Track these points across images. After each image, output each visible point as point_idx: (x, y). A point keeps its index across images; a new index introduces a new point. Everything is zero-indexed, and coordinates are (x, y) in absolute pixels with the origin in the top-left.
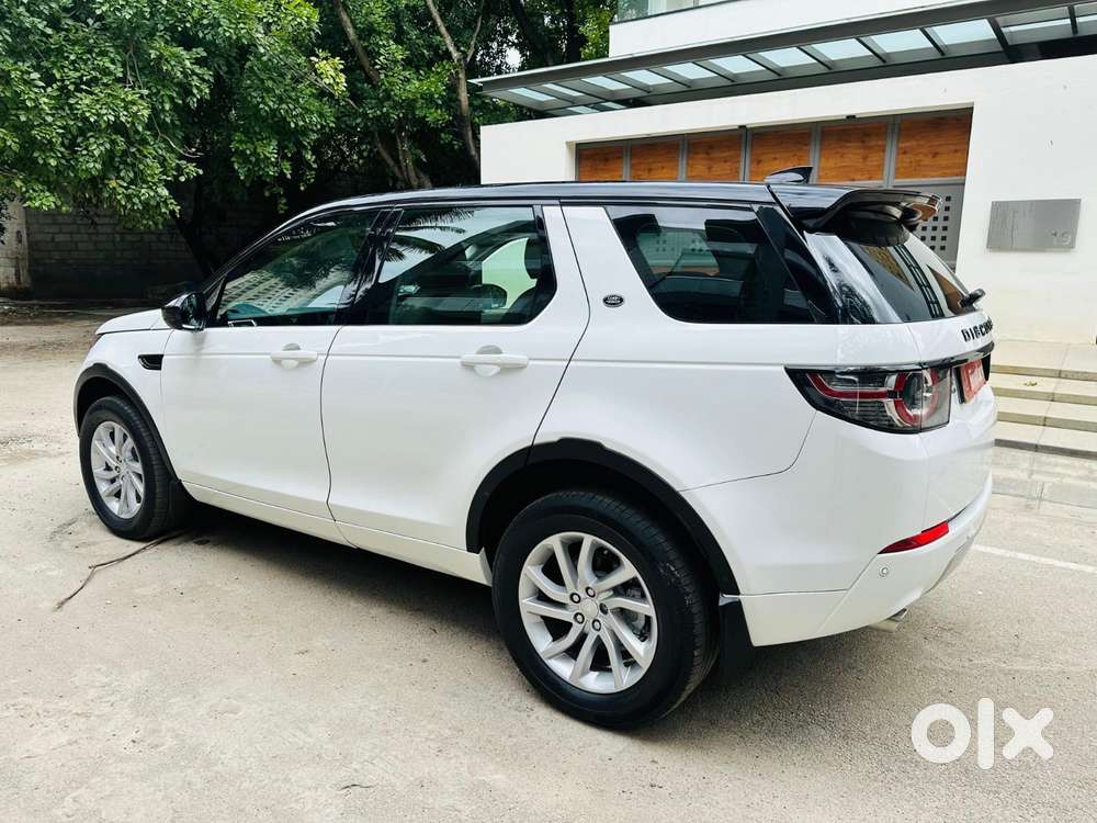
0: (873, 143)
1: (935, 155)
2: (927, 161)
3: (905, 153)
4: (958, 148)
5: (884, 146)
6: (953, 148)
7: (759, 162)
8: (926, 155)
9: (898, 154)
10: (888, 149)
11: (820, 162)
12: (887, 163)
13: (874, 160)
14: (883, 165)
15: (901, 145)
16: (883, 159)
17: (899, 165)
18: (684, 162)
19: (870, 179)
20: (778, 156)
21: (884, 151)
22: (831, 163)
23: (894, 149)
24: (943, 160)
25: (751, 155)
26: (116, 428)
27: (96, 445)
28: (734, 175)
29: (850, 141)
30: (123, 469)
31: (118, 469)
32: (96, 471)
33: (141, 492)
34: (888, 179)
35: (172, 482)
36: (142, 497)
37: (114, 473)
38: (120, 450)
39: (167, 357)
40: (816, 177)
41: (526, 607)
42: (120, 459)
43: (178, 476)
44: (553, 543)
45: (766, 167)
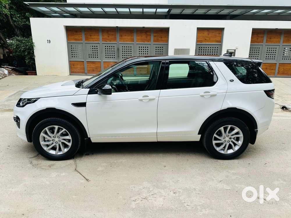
0: (148, 34)
1: (161, 37)
2: (160, 39)
3: (155, 37)
4: (166, 36)
6: (165, 36)
7: (121, 36)
8: (159, 37)
9: (154, 37)
10: (151, 35)
13: (148, 38)
14: (151, 39)
15: (154, 35)
17: (154, 39)
18: (101, 34)
19: (148, 42)
20: (126, 35)
22: (139, 38)
24: (163, 39)
25: (119, 34)
26: (56, 127)
27: (42, 134)
28: (115, 39)
29: (143, 33)
30: (57, 139)
31: (53, 140)
32: (42, 143)
33: (70, 144)
34: (152, 42)
35: (85, 139)
36: (70, 146)
37: (51, 142)
38: (56, 134)
39: (88, 103)
40: (136, 41)
41: (214, 142)
42: (54, 137)
43: (89, 137)
44: (222, 129)
45: (123, 37)
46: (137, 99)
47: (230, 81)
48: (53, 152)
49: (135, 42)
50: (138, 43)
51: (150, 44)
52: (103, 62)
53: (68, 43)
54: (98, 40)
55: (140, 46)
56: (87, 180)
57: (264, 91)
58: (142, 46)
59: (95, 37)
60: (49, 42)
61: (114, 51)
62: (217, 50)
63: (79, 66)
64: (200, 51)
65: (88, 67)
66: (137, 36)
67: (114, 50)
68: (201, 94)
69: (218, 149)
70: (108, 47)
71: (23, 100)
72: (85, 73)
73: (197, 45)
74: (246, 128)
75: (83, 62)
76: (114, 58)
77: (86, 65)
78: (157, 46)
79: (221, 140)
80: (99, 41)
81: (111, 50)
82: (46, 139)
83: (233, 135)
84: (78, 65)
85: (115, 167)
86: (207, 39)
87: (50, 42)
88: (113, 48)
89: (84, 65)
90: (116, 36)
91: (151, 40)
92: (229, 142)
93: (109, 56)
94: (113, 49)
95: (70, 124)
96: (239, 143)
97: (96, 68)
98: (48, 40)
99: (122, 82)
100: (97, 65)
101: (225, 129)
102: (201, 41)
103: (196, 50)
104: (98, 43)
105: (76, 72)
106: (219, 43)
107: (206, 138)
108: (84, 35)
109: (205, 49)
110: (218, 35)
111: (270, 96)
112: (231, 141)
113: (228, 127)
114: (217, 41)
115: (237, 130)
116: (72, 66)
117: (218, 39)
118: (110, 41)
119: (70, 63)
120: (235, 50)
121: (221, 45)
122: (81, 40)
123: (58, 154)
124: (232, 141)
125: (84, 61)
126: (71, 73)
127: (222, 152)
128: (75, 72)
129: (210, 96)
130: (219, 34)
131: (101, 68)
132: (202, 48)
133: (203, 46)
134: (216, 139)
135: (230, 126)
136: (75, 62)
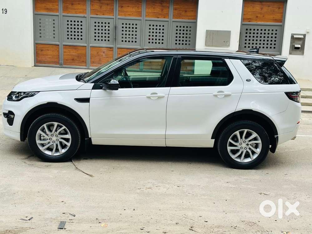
0: (164, 5)
1: (186, 11)
2: (183, 13)
3: (176, 10)
4: (193, 10)
5: (169, 6)
7: (122, 7)
9: (174, 10)
11: (146, 10)
12: (170, 13)
13: (165, 11)
15: (175, 7)
16: (169, 11)
17: (174, 14)
18: (89, 3)
19: (164, 18)
20: (129, 5)
21: (169, 8)
22: (150, 11)
23: (172, 7)
24: (189, 14)
25: (118, 4)
26: (56, 124)
27: (39, 132)
28: (111, 11)
29: (156, 3)
30: (54, 138)
31: (50, 139)
32: (38, 142)
33: (69, 144)
34: (171, 18)
35: (86, 139)
36: (69, 146)
37: (48, 141)
38: (55, 132)
39: (92, 98)
40: (145, 15)
41: (229, 148)
42: (52, 135)
43: (90, 137)
44: (237, 133)
45: (124, 9)
46: (145, 96)
47: (247, 80)
48: (48, 153)
49: (144, 18)
50: (147, 18)
51: (168, 21)
52: (89, 47)
53: (35, 15)
54: (84, 11)
55: (152, 23)
56: (91, 176)
57: (285, 93)
58: (155, 23)
59: (79, 7)
60: (4, 12)
61: (109, 30)
62: (276, 34)
63: (50, 53)
64: (248, 35)
65: (65, 53)
66: (146, 7)
67: (109, 28)
68: (214, 94)
69: (233, 157)
70: (99, 23)
71: (16, 94)
72: (59, 64)
73: (242, 25)
74: (264, 133)
75: (57, 47)
76: (109, 40)
77: (62, 50)
78: (179, 24)
79: (237, 147)
80: (86, 14)
81: (104, 28)
82: (42, 138)
83: (250, 141)
84: (48, 50)
85: (119, 169)
86: (259, 16)
87: (6, 11)
88: (107, 25)
89: (58, 51)
90: (112, 7)
91: (170, 15)
92: (246, 148)
93: (100, 38)
94: (107, 27)
95: (70, 121)
96: (257, 151)
97: (78, 57)
98: (3, 10)
99: (126, 78)
100: (79, 52)
101: (241, 134)
102: (250, 20)
103: (240, 33)
104: (84, 17)
105: (45, 63)
106: (280, 22)
107: (220, 143)
108: (62, 3)
109: (256, 32)
110: (277, 10)
111: (293, 98)
112: (248, 147)
113: (244, 131)
114: (276, 21)
115: (255, 135)
116: (40, 52)
117: (278, 16)
118: (103, 15)
119: (37, 47)
120: (305, 35)
121: (282, 27)
122: (57, 10)
123: (55, 155)
124: (250, 149)
125: (59, 45)
126: (37, 62)
127: (238, 160)
128: (44, 61)
129: (224, 96)
130: (279, 8)
131: (86, 56)
132: (251, 30)
133: (252, 28)
134: (231, 145)
135: (246, 130)
136: (45, 45)
